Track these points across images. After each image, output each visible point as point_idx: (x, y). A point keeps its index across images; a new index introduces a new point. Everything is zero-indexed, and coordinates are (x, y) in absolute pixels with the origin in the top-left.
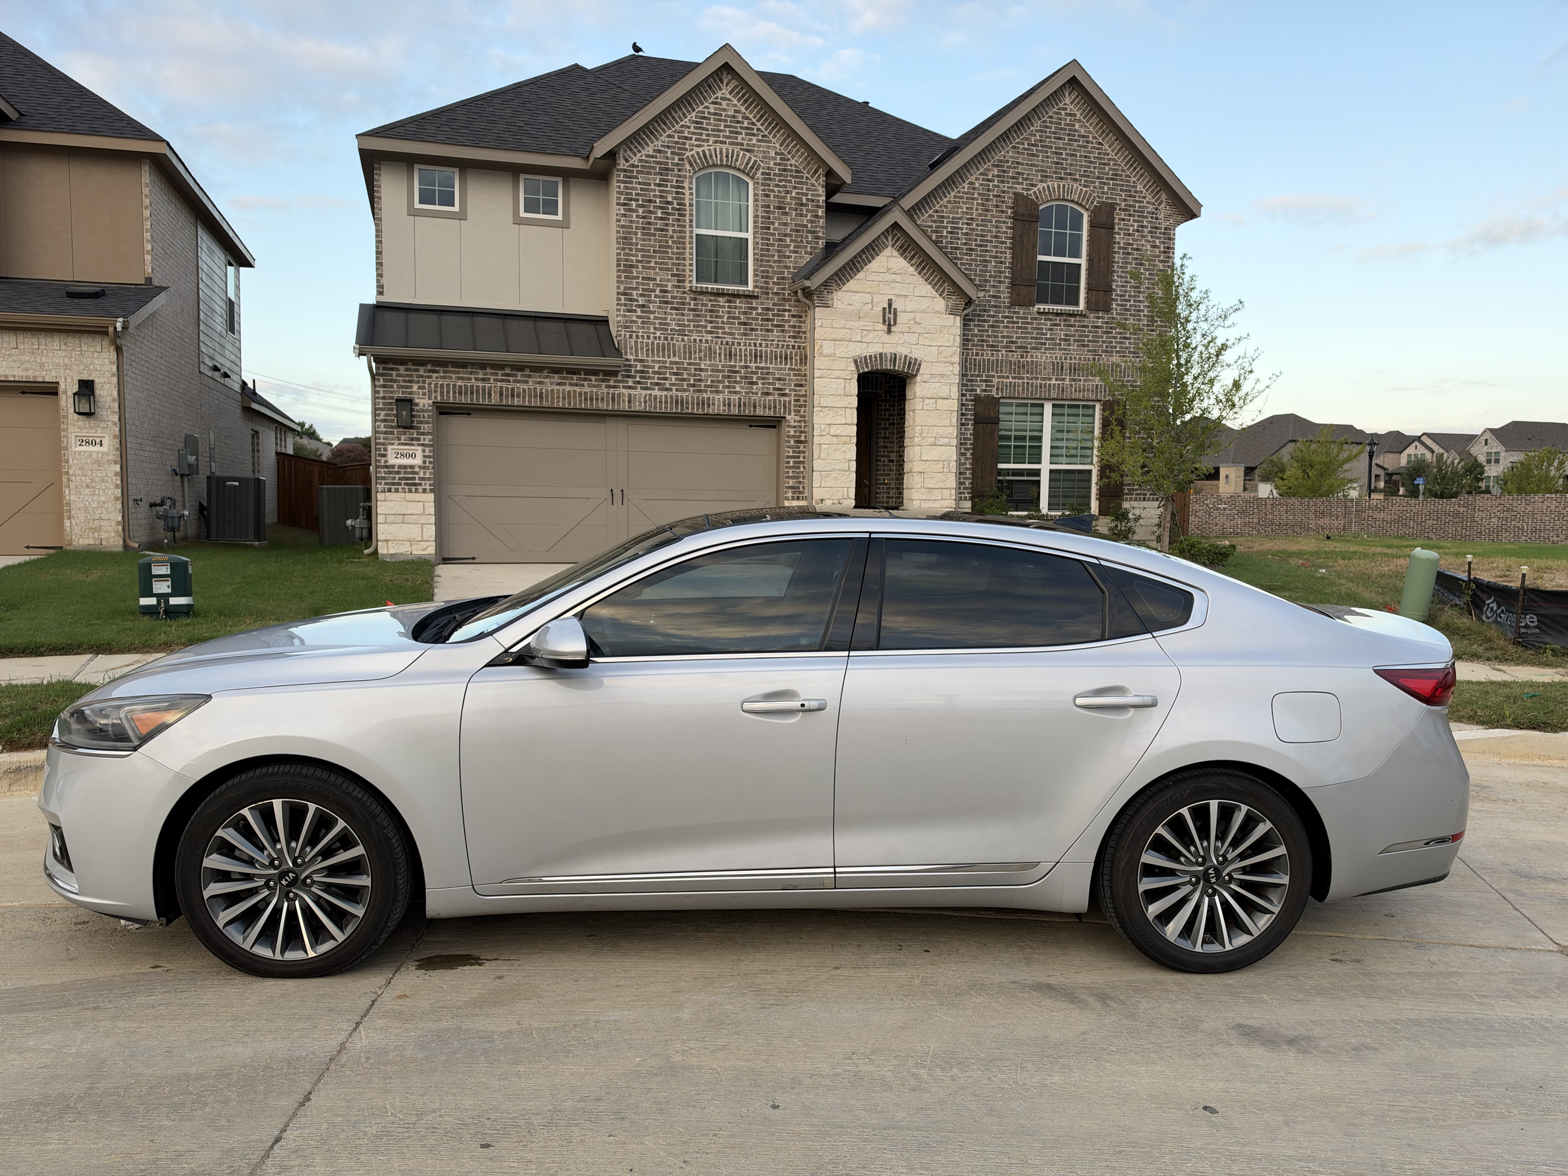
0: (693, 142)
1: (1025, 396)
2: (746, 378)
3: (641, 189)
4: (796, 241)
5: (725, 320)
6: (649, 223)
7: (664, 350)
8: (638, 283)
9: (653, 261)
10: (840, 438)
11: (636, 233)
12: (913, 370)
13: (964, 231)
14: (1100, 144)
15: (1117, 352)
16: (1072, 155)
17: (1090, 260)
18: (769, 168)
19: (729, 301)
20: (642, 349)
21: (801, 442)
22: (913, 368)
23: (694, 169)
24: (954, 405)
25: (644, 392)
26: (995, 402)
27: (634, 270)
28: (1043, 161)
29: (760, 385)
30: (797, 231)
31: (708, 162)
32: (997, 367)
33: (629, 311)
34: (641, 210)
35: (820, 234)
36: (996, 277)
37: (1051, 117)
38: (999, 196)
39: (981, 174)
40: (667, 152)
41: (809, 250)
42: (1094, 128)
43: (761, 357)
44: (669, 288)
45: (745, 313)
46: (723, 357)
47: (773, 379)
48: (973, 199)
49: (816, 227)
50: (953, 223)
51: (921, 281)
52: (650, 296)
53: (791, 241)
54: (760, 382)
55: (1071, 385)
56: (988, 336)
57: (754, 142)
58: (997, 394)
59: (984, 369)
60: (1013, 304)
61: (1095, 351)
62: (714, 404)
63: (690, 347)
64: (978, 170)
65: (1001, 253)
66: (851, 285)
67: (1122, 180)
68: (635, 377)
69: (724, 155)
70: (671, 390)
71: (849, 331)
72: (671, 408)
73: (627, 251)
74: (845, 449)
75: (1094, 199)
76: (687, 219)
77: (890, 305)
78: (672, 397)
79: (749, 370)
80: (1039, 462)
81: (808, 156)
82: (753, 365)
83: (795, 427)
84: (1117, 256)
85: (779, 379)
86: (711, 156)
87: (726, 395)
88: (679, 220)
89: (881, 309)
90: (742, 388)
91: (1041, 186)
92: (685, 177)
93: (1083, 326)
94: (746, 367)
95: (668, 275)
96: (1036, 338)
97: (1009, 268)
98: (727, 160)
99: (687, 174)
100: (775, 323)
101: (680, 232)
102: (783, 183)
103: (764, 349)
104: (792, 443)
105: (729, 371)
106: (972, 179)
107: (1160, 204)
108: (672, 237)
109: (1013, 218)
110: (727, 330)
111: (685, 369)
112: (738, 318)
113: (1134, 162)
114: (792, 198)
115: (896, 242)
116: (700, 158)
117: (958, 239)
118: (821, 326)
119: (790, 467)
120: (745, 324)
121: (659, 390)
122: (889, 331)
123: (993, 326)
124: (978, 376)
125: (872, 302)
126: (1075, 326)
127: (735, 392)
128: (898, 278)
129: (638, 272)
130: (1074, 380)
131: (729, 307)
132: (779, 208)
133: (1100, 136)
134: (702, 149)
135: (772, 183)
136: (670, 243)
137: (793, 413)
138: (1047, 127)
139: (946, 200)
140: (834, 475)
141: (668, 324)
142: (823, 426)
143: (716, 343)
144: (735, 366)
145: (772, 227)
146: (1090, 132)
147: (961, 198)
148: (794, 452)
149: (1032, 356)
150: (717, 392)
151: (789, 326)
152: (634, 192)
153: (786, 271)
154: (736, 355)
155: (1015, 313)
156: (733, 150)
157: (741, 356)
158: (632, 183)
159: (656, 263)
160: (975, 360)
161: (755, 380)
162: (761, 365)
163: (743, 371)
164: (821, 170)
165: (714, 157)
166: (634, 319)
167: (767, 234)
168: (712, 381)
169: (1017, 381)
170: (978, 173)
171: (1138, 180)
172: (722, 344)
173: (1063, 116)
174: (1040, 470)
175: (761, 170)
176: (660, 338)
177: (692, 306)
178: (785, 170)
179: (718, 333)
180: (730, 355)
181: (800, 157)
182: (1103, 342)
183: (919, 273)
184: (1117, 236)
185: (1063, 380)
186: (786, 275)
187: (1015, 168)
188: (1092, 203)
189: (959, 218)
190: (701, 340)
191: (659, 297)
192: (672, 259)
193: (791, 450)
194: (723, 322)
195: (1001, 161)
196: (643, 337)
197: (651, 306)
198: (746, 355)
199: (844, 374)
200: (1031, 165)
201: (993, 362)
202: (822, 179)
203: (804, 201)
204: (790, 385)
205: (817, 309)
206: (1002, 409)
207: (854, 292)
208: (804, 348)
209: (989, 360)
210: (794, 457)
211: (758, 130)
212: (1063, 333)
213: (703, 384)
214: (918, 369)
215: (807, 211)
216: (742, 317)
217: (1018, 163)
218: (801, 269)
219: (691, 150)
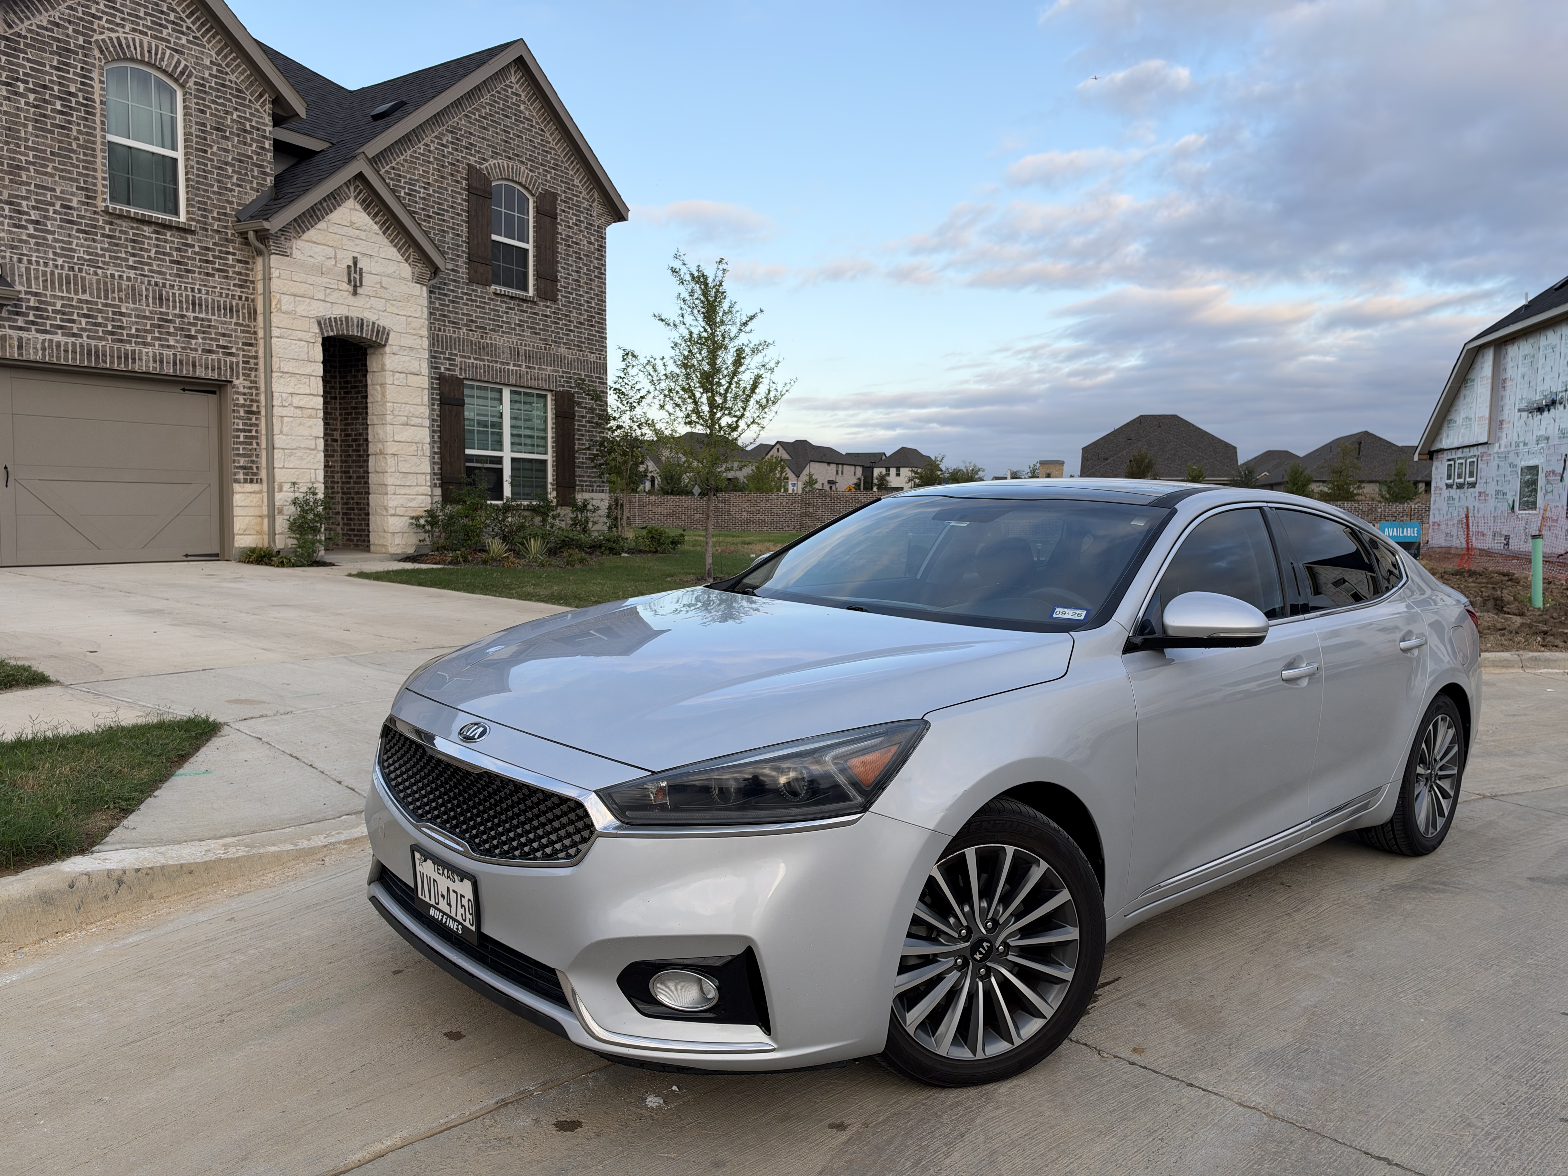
0: (103, 23)
1: (486, 379)
2: (182, 329)
3: (32, 69)
4: (239, 173)
5: (152, 254)
6: (45, 116)
7: (68, 283)
8: (28, 191)
9: (51, 165)
10: (305, 411)
11: (25, 126)
12: (381, 340)
13: (422, 195)
14: (542, 130)
15: (565, 344)
16: (519, 136)
17: (537, 247)
18: (203, 79)
19: (157, 232)
20: (37, 278)
21: (253, 413)
22: (382, 337)
23: (106, 57)
24: (424, 382)
25: (41, 337)
26: (459, 383)
27: (24, 174)
28: (493, 137)
29: (200, 341)
30: (240, 161)
31: (124, 54)
32: (459, 345)
33: (15, 226)
34: (32, 97)
35: (268, 170)
36: (453, 249)
37: (498, 92)
38: (454, 165)
39: (436, 137)
40: (67, 28)
41: (255, 185)
42: (537, 113)
43: (200, 305)
44: (74, 204)
45: (179, 250)
46: (150, 300)
47: (216, 334)
48: (429, 162)
49: (263, 160)
50: (410, 184)
51: (386, 242)
52: (47, 211)
53: (234, 171)
54: (200, 336)
55: (527, 372)
56: (449, 311)
57: (184, 41)
58: (461, 374)
59: (447, 346)
60: (471, 281)
61: (545, 340)
62: (140, 359)
63: (105, 283)
64: (433, 132)
65: (458, 225)
66: (312, 234)
67: (562, 171)
68: (27, 315)
69: (146, 49)
70: (81, 336)
71: (311, 287)
72: (82, 360)
73: (12, 146)
74: (310, 423)
75: (539, 185)
76: (98, 119)
77: (355, 264)
78: (82, 346)
79: (186, 320)
80: (501, 450)
81: (251, 75)
82: (190, 314)
83: (244, 394)
84: (560, 246)
85: (224, 335)
86: (128, 47)
87: (157, 349)
88: (86, 119)
89: (345, 266)
90: (177, 341)
91: (492, 162)
92: (94, 65)
93: (534, 314)
94: (183, 316)
95: (71, 186)
96: (494, 320)
97: (465, 242)
98: (150, 57)
99: (97, 62)
100: (217, 266)
101: (88, 134)
102: (222, 101)
103: (204, 297)
104: (242, 413)
105: (159, 319)
106: (427, 140)
107: (593, 201)
108: (77, 139)
109: (468, 190)
110: (155, 268)
111: (100, 311)
112: (170, 255)
113: (572, 155)
114: (233, 121)
115: (359, 194)
116: (114, 46)
117: (416, 202)
118: (279, 277)
119: (240, 443)
120: (179, 263)
121: (63, 334)
122: (355, 293)
123: (453, 302)
124: (441, 353)
125: (335, 258)
126: (527, 312)
127: (169, 347)
128: (363, 235)
129: (28, 177)
130: (529, 368)
131: (157, 239)
132: (218, 129)
133: (542, 123)
134: (117, 35)
135: (208, 98)
136: (74, 146)
137: (242, 378)
138: (495, 102)
139: (402, 158)
140: (299, 453)
141: (74, 251)
142: (284, 395)
143: (142, 283)
144: (167, 314)
145: (209, 151)
146: (533, 116)
147: (417, 158)
148: (245, 424)
149: (491, 338)
150: (145, 344)
151: (234, 272)
152: (21, 70)
153: (228, 206)
154: (168, 300)
155: (473, 290)
156: (157, 47)
157: (174, 301)
158: (18, 57)
159: (55, 168)
160: (438, 335)
161: (193, 333)
162: (201, 316)
163: (177, 321)
164: (267, 95)
165: (132, 48)
166: (25, 238)
167: (203, 157)
168: (137, 330)
169: (478, 362)
170: (433, 135)
171: (575, 174)
172: (149, 283)
173: (509, 94)
174: (501, 458)
175: (193, 79)
176: (62, 267)
177: (107, 232)
178: (223, 86)
179: (143, 269)
180: (161, 299)
181: (242, 73)
182: (552, 332)
183: (384, 233)
184: (559, 227)
185: (520, 366)
186: (228, 211)
187: (467, 137)
188: (537, 189)
189: (416, 180)
190: (120, 277)
191: (60, 214)
192: (78, 167)
193: (241, 422)
194: (149, 257)
195: (454, 128)
196: (38, 263)
197: (49, 223)
198: (181, 302)
199: (308, 336)
200: (483, 138)
201: (455, 340)
202: (268, 106)
203: (248, 128)
204: (237, 343)
205: (273, 257)
206: (467, 392)
207: (315, 243)
208: (253, 300)
209: (451, 337)
210: (244, 431)
211: (188, 28)
212: (517, 318)
213: (125, 332)
214: (387, 339)
215: (252, 139)
216: (175, 254)
217: (471, 133)
218: (247, 206)
219: (102, 33)
